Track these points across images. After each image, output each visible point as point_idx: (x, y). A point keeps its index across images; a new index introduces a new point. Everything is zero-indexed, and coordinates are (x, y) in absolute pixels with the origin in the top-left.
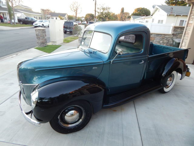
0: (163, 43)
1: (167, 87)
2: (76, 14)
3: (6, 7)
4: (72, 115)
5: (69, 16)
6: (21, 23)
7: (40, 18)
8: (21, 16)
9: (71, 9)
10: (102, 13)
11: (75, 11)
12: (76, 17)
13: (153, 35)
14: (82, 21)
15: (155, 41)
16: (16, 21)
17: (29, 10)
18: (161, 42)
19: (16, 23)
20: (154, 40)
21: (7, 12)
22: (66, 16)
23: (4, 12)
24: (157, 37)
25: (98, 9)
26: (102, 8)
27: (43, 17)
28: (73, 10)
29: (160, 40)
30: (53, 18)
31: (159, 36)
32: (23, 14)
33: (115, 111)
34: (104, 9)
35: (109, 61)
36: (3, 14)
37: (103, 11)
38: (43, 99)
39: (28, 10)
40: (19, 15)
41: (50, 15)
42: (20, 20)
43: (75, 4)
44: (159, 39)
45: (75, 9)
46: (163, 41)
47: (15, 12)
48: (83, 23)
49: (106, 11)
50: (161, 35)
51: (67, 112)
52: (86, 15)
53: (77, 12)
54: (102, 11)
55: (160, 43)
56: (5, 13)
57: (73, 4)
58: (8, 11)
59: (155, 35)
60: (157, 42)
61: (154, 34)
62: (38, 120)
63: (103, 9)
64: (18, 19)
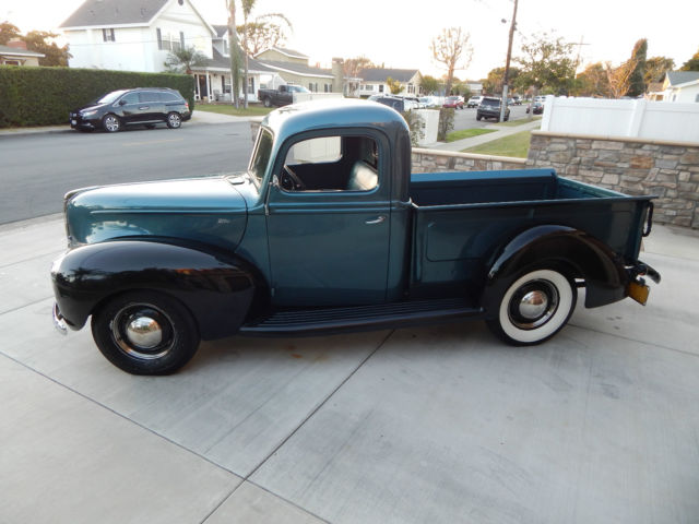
0: (691, 180)
1: (524, 325)
2: (452, 71)
3: (228, 56)
4: (145, 329)
5: (427, 78)
6: (267, 103)
7: (326, 86)
8: (271, 82)
9: (435, 54)
10: (540, 65)
11: (446, 62)
12: (451, 79)
13: (646, 147)
14: (468, 95)
15: (654, 170)
16: (253, 97)
17: (298, 64)
18: (683, 176)
19: (251, 104)
20: (649, 168)
21: (229, 70)
22: (415, 80)
23: (225, 73)
24: (666, 157)
25: (525, 48)
26: (539, 45)
27: (337, 82)
28: (440, 57)
29: (679, 167)
30: (372, 88)
31: (675, 152)
32: (276, 75)
33: (298, 357)
34: (547, 49)
35: (262, 206)
36: (223, 78)
37: (545, 57)
39: (298, 62)
40: (266, 80)
41: (359, 76)
42: (264, 96)
43: (450, 36)
44: (675, 163)
45: (450, 55)
46: (693, 173)
47: (250, 71)
48: (470, 100)
49: (554, 57)
50: (685, 147)
51: (135, 318)
52: (490, 74)
53: (453, 63)
54: (539, 58)
55: (678, 181)
56: (228, 73)
57: (443, 38)
58: (232, 69)
59: (656, 148)
60: (665, 178)
61: (652, 144)
62: (68, 322)
63: (544, 50)
64: (260, 92)
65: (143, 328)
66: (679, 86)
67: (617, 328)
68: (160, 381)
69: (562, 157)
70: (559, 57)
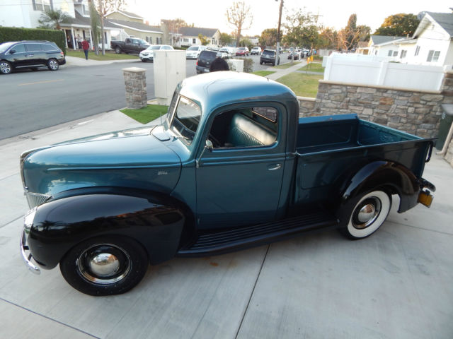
0: (415, 112)
1: (359, 226)
2: (240, 30)
3: (88, 16)
4: (105, 262)
5: (224, 34)
6: (118, 51)
7: (157, 39)
8: (119, 35)
9: (229, 19)
10: (298, 29)
11: (236, 24)
12: (239, 36)
13: (389, 92)
14: (250, 47)
15: (394, 106)
16: (108, 46)
17: (137, 23)
18: (411, 110)
19: (107, 51)
20: (391, 105)
21: (89, 27)
22: (216, 36)
23: (85, 28)
24: (400, 98)
25: (288, 18)
26: (296, 16)
27: (165, 36)
28: (232, 21)
29: (409, 104)
30: (187, 40)
31: (406, 95)
32: (123, 30)
33: (215, 265)
34: (301, 19)
35: (194, 160)
36: (84, 32)
37: (300, 24)
38: (52, 224)
39: (136, 21)
40: (115, 34)
41: (180, 32)
42: (115, 45)
43: (238, 7)
44: (406, 102)
45: (238, 20)
46: (416, 108)
47: (105, 28)
48: (252, 50)
49: (306, 25)
50: (412, 92)
52: (263, 33)
53: (240, 25)
54: (296, 24)
55: (407, 113)
56: (88, 29)
57: (233, 8)
58: (92, 25)
59: (395, 92)
60: (400, 111)
61: (393, 90)
63: (299, 19)
64: (112, 43)
65: (103, 262)
66: (379, 45)
67: (406, 219)
68: (118, 300)
69: (338, 97)
70: (309, 24)
